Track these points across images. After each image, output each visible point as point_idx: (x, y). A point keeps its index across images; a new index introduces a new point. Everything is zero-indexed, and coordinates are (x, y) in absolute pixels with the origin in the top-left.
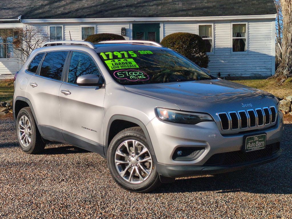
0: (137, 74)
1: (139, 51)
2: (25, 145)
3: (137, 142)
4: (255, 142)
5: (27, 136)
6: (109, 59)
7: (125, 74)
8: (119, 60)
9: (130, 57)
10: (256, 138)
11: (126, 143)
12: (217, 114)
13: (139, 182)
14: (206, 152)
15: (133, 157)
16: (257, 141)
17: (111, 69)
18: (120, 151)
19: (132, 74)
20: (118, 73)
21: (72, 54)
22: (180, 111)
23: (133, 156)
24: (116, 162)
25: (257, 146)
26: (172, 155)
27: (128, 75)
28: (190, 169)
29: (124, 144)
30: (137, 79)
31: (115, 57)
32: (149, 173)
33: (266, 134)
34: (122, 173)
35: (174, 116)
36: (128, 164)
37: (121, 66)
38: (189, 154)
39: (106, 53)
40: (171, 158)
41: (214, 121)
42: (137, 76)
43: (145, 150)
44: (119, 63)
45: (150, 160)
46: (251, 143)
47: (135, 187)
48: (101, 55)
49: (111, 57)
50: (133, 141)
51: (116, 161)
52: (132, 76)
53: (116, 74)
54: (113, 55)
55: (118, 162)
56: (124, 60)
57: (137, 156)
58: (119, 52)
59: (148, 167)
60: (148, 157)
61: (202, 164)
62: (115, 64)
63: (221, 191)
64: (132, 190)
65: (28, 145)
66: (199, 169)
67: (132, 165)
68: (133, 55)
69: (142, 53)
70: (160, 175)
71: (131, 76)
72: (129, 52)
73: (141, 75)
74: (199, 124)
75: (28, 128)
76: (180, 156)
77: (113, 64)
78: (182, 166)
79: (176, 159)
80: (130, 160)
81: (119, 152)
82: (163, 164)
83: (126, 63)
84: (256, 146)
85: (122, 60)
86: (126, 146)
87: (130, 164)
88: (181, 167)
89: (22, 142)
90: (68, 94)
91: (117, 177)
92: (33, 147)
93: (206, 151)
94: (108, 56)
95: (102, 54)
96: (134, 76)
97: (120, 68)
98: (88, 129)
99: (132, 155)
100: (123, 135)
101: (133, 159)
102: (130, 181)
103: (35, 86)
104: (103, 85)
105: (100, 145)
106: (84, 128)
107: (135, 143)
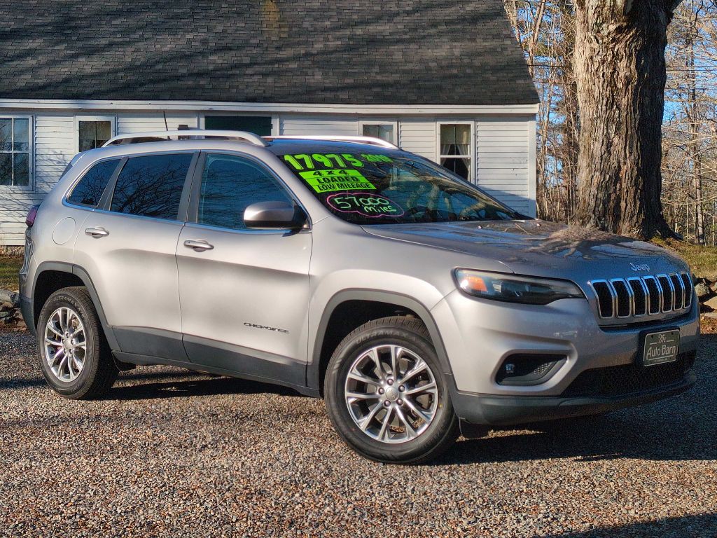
0: (376, 202)
1: (363, 155)
2: (62, 379)
3: (400, 350)
4: (659, 346)
5: (70, 355)
6: (306, 169)
7: (351, 202)
8: (330, 173)
9: (349, 166)
10: (662, 336)
11: (373, 353)
12: (589, 283)
13: (406, 440)
14: (568, 364)
15: (390, 385)
16: (664, 343)
17: (318, 191)
18: (358, 370)
19: (366, 202)
20: (336, 200)
21: (206, 160)
22: (513, 274)
23: (390, 381)
24: (348, 397)
25: (663, 354)
26: (496, 372)
27: (358, 205)
28: (535, 403)
29: (370, 355)
30: (379, 214)
31: (319, 166)
32: (429, 418)
33: (679, 329)
34: (363, 423)
35: (498, 288)
36: (376, 401)
37: (338, 185)
38: (530, 370)
39: (298, 157)
40: (494, 378)
41: (584, 297)
42: (377, 207)
43: (421, 366)
44: (332, 178)
45: (433, 387)
46: (654, 347)
47: (395, 452)
48: (288, 161)
49: (310, 165)
50: (392, 347)
51: (347, 394)
52: (369, 206)
53: (332, 201)
54: (314, 162)
55: (351, 398)
56: (340, 172)
57: (399, 382)
58: (324, 155)
59: (425, 405)
60: (426, 382)
61: (559, 392)
62: (324, 179)
63: (580, 457)
64: (386, 460)
65: (73, 377)
66: (554, 402)
67: (387, 402)
68: (355, 162)
69: (370, 158)
70: (462, 421)
71: (365, 206)
72: (343, 155)
73: (386, 206)
74: (553, 304)
75: (74, 337)
76: (511, 375)
77: (318, 180)
78: (517, 397)
79: (504, 382)
80: (381, 390)
81: (354, 374)
82: (472, 393)
83: (348, 180)
84: (661, 356)
85: (336, 172)
86: (373, 359)
87: (381, 401)
88: (513, 399)
89: (55, 372)
90: (205, 249)
91: (351, 431)
92: (90, 383)
93: (567, 362)
94: (302, 162)
95: (287, 158)
96: (371, 205)
97: (338, 189)
98: (261, 327)
99: (388, 379)
100: (368, 335)
101: (388, 388)
102: (383, 437)
103: (102, 235)
104: (305, 226)
105: (295, 363)
106: (250, 325)
107: (397, 351)
